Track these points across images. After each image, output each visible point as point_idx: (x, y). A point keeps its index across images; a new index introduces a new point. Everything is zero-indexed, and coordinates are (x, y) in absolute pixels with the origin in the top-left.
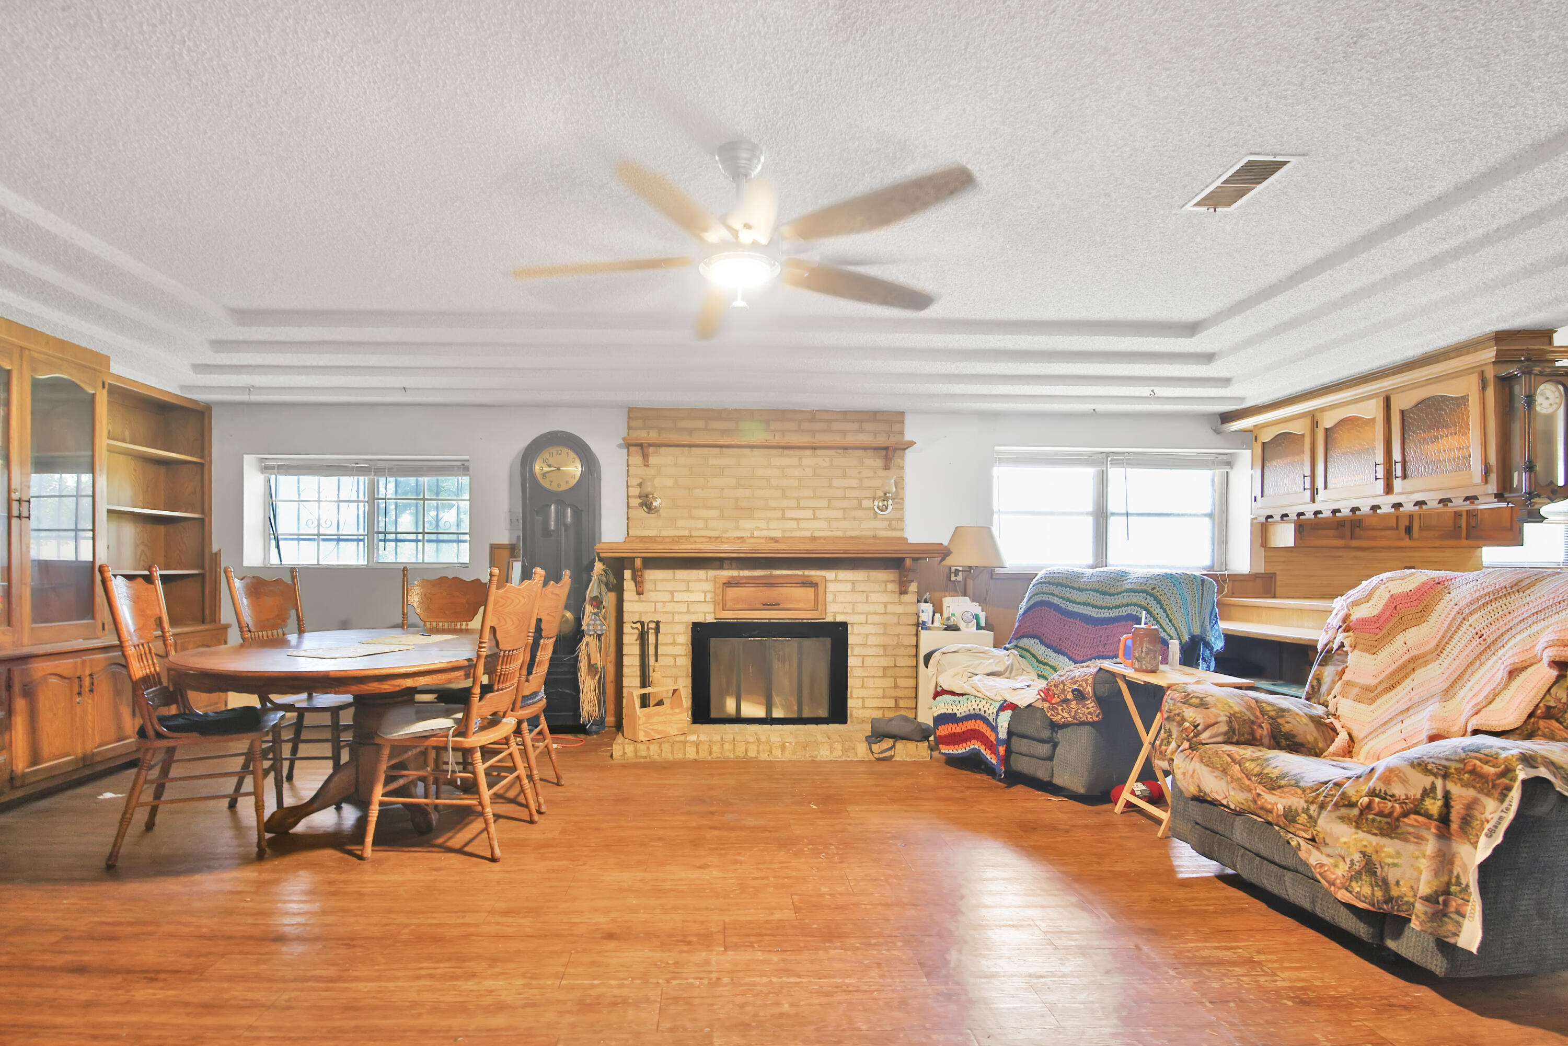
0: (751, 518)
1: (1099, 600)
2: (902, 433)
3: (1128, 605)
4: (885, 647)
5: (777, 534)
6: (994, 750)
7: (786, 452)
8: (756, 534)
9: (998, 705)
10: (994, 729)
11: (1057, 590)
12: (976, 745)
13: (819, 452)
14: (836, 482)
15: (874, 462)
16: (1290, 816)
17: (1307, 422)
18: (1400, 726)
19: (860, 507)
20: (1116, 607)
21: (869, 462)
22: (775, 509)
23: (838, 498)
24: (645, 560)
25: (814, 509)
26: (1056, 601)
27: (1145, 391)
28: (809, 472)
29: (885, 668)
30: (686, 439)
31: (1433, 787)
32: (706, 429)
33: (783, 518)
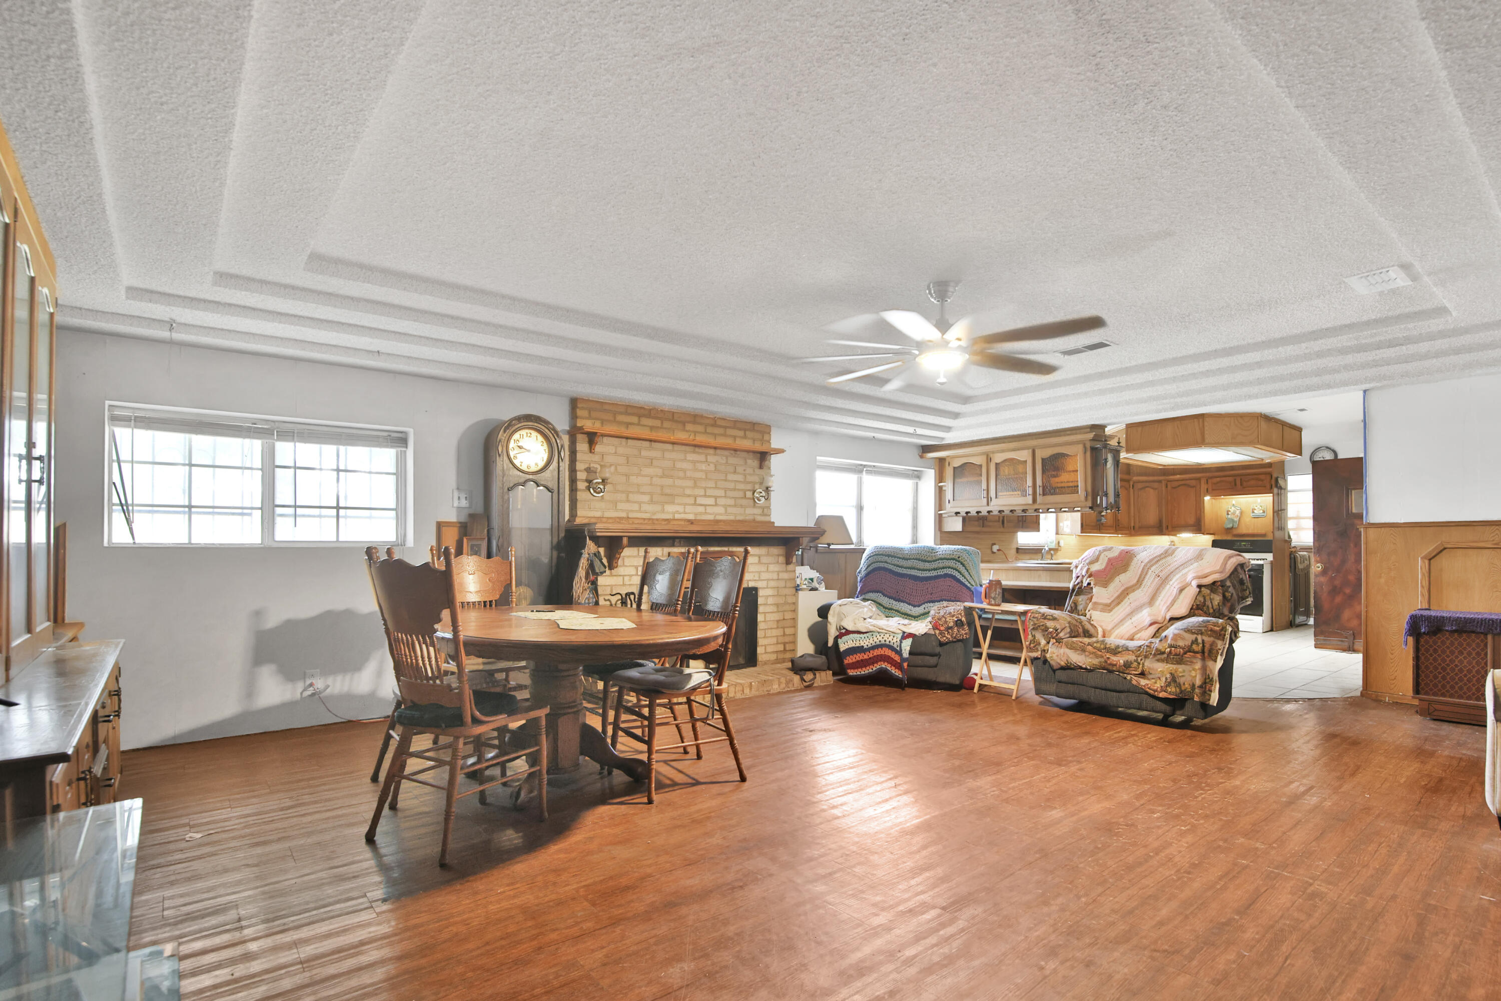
0: (673, 503)
1: (921, 565)
2: (769, 442)
3: (943, 568)
4: (777, 605)
5: (691, 517)
6: (899, 666)
7: (697, 449)
8: (677, 516)
9: (900, 636)
10: (899, 652)
11: (889, 560)
12: (884, 665)
13: (718, 451)
14: (731, 477)
15: (754, 463)
16: (1127, 665)
17: (984, 457)
18: (1130, 621)
19: (745, 497)
20: (935, 569)
21: (749, 462)
22: (689, 496)
23: (731, 490)
24: (630, 538)
25: (716, 497)
26: (891, 567)
27: (910, 430)
28: (712, 467)
29: (778, 621)
30: (623, 431)
31: (1196, 639)
32: (639, 424)
33: (695, 504)
